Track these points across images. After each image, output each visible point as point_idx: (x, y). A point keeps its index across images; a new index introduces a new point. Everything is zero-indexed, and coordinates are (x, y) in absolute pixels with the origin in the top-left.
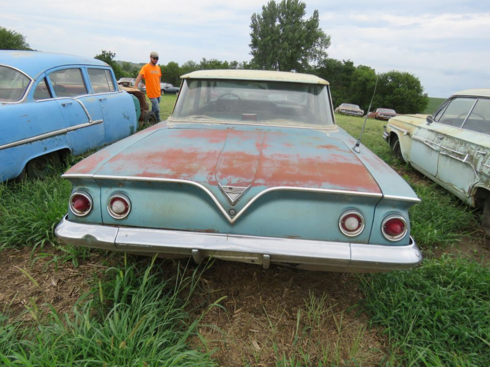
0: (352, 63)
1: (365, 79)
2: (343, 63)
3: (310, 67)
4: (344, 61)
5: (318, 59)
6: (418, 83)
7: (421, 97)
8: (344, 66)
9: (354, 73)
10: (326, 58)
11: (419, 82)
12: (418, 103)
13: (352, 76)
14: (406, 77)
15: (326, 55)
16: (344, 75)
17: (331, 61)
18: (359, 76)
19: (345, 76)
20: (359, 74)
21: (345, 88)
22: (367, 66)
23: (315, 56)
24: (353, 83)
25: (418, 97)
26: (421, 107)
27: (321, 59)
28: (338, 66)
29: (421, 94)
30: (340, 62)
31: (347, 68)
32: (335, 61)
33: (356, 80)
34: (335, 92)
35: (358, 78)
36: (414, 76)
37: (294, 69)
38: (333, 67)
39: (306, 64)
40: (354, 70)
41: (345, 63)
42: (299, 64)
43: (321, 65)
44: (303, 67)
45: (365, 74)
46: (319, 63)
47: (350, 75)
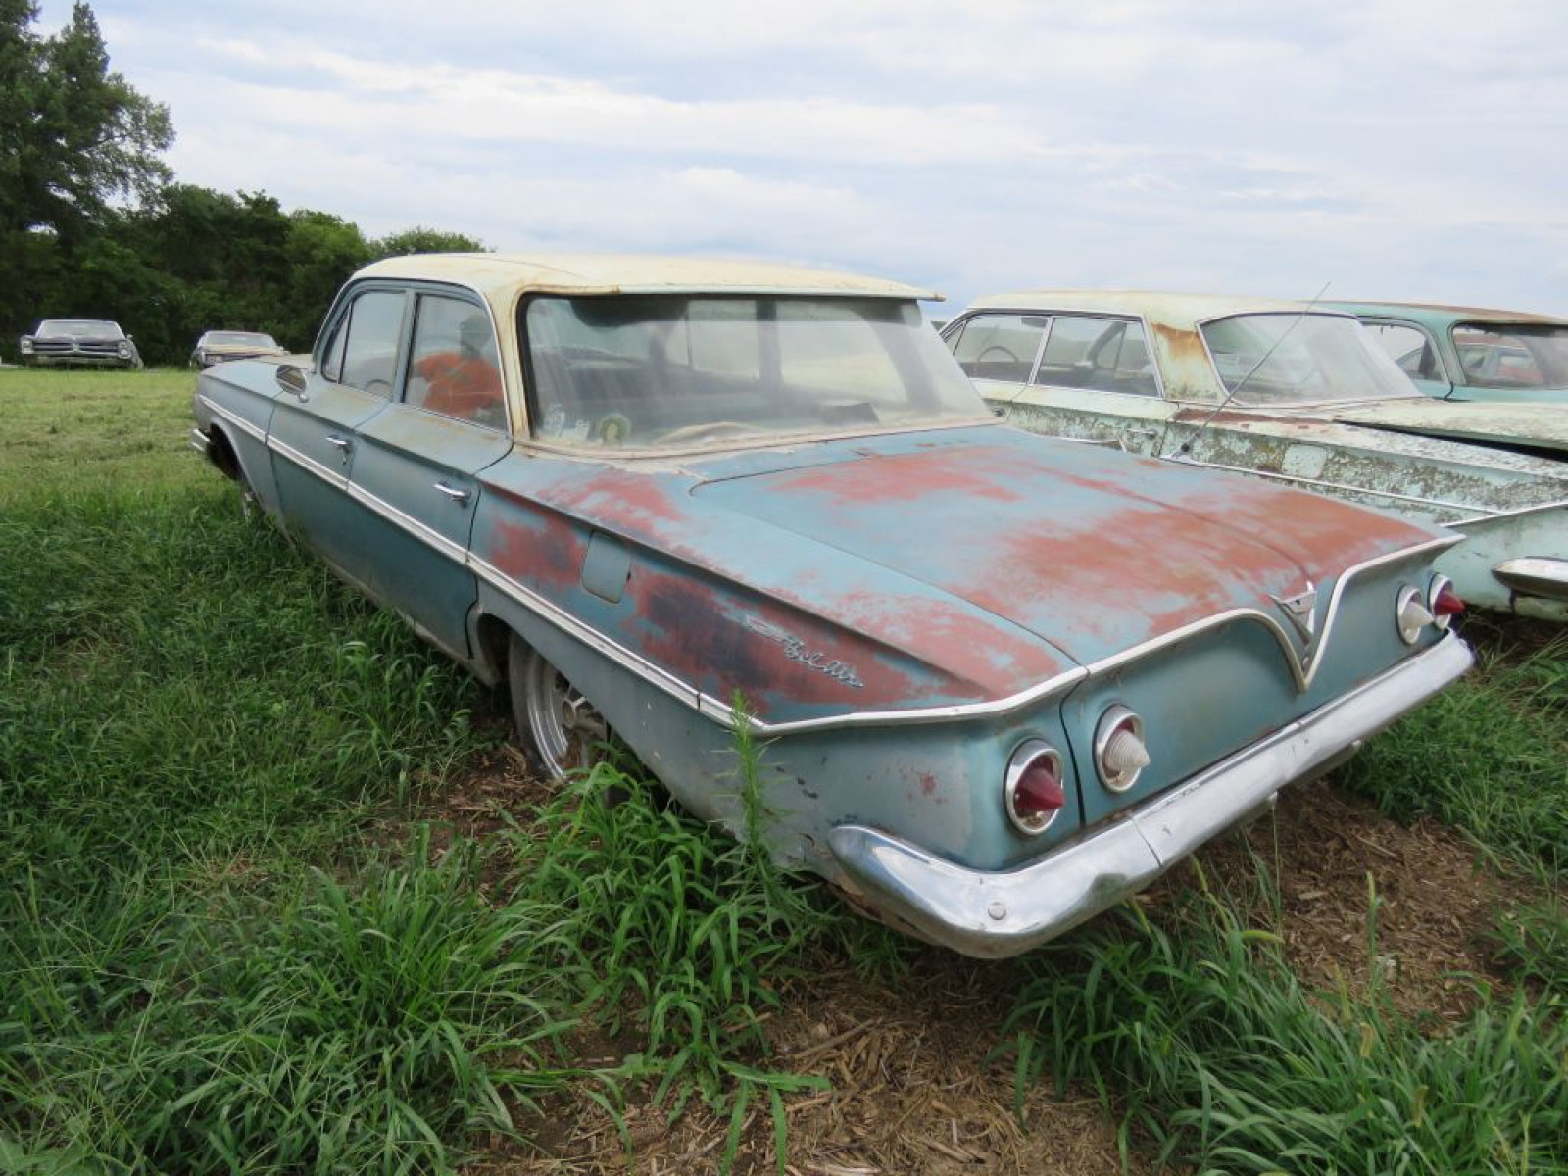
0: (273, 204)
1: (338, 257)
2: (239, 200)
3: (110, 215)
4: (244, 196)
5: (139, 187)
8: (249, 213)
9: (291, 236)
10: (171, 184)
13: (287, 246)
15: (167, 175)
16: (256, 242)
17: (190, 193)
18: (314, 246)
19: (263, 247)
20: (313, 240)
21: (272, 286)
22: (326, 212)
23: (123, 175)
24: (299, 271)
27: (149, 184)
28: (226, 212)
30: (226, 201)
31: (261, 220)
32: (207, 194)
33: (305, 257)
34: (243, 303)
35: (314, 252)
37: (46, 223)
38: (209, 216)
39: (97, 206)
40: (290, 228)
41: (248, 200)
42: (62, 202)
43: (157, 208)
44: (86, 213)
45: (333, 237)
46: (145, 200)
47: (280, 244)
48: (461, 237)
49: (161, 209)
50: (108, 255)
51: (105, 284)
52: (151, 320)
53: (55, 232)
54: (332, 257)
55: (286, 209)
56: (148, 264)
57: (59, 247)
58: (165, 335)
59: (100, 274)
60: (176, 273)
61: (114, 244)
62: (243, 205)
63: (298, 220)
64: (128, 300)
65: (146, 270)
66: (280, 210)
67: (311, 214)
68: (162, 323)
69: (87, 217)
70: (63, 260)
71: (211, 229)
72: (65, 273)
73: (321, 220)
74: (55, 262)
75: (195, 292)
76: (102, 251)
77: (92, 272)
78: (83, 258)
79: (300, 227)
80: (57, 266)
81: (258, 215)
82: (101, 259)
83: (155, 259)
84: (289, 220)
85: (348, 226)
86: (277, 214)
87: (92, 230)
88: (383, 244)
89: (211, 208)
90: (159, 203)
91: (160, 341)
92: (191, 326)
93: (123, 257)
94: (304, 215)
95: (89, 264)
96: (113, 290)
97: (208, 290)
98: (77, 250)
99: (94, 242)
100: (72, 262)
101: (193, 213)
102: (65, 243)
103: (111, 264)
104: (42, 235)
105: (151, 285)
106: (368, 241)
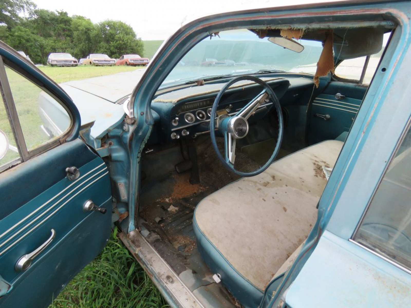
0: (66, 14)
1: (86, 29)
2: (56, 13)
3: (21, 19)
4: (58, 12)
5: (28, 10)
6: (131, 29)
7: (137, 41)
8: (60, 17)
9: (72, 23)
10: (37, 9)
11: (132, 29)
12: (137, 46)
13: (71, 26)
14: (121, 25)
15: (35, 6)
16: (62, 25)
17: (42, 11)
18: (79, 26)
19: (64, 27)
20: (78, 24)
21: (68, 38)
22: (81, 15)
23: (23, 7)
24: (75, 33)
25: (135, 41)
26: (140, 50)
27: (30, 9)
28: (53, 17)
29: (136, 38)
30: (52, 13)
31: (63, 18)
32: (47, 11)
33: (77, 29)
34: (61, 43)
35: (79, 28)
36: (126, 24)
37: (4, 22)
38: (48, 18)
39: (16, 16)
40: (71, 21)
41: (59, 13)
42: (7, 16)
43: (33, 16)
44: (14, 19)
45: (84, 23)
46: (30, 14)
47: (69, 26)
48: (120, 21)
49: (35, 17)
50: (21, 31)
51: (22, 39)
52: (36, 50)
53: (6, 25)
54: (84, 29)
55: (70, 15)
56: (33, 33)
57: (8, 29)
58: (40, 54)
59: (19, 36)
60: (41, 36)
61: (23, 27)
62: (58, 15)
63: (74, 18)
64: (29, 44)
65: (32, 35)
66: (68, 15)
67: (77, 16)
68: (39, 51)
69: (14, 20)
70: (9, 33)
71: (49, 22)
72: (10, 37)
73: (80, 18)
74: (7, 34)
75: (47, 41)
76: (20, 30)
77: (17, 36)
78: (15, 32)
79: (75, 20)
80: (8, 35)
81: (62, 17)
82: (20, 32)
83: (35, 31)
84: (71, 18)
85: (88, 19)
86: (67, 17)
87: (16, 24)
88: (98, 24)
89: (48, 15)
90: (34, 14)
91: (39, 56)
92: (47, 51)
93: (25, 32)
94: (75, 17)
95: (16, 34)
96: (24, 41)
97: (51, 40)
98: (13, 30)
99: (17, 27)
100: (11, 34)
101: (44, 17)
102: (9, 28)
103: (23, 34)
104: (3, 26)
105: (35, 39)
106: (94, 24)
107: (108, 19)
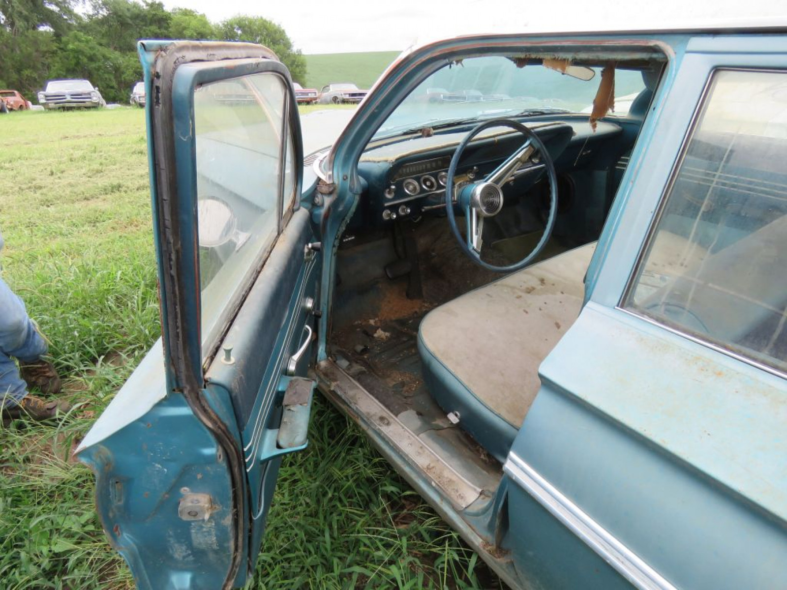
0: (160, 5)
1: (198, 33)
2: (143, 5)
3: (77, 17)
6: (282, 33)
7: (294, 55)
8: (149, 11)
9: (172, 23)
11: (284, 31)
12: (295, 66)
13: (170, 29)
14: (263, 24)
16: (154, 28)
18: (185, 28)
19: (158, 31)
20: (183, 25)
22: (189, 8)
25: (289, 55)
26: (300, 73)
28: (137, 11)
29: (292, 51)
30: (136, 5)
31: (155, 15)
33: (181, 35)
35: (185, 32)
36: (273, 22)
37: (47, 25)
38: (128, 14)
39: (70, 12)
40: (171, 19)
41: (147, 4)
42: (52, 12)
43: (101, 12)
44: (65, 17)
45: (194, 23)
46: (95, 7)
47: (166, 29)
48: (262, 18)
49: (104, 12)
50: (80, 41)
51: (80, 57)
52: (106, 76)
53: (52, 30)
54: (195, 34)
55: (168, 8)
56: (101, 45)
57: (55, 38)
58: (114, 83)
59: (77, 52)
60: (115, 49)
61: (82, 34)
62: (145, 7)
63: (175, 13)
64: (93, 65)
65: (100, 48)
66: (165, 8)
67: (181, 10)
68: (112, 77)
69: (66, 19)
70: (58, 45)
71: (130, 21)
72: (59, 52)
73: (186, 13)
74: (54, 47)
75: (127, 58)
76: (76, 38)
77: (73, 50)
78: (67, 43)
79: (176, 18)
80: (55, 48)
81: (154, 12)
82: (77, 43)
83: (104, 41)
84: (170, 14)
85: (201, 16)
86: (163, 11)
87: (70, 27)
88: (221, 25)
89: (128, 10)
90: (102, 8)
91: (112, 87)
92: (127, 78)
93: (87, 42)
94: (178, 11)
95: (71, 46)
96: (85, 60)
97: (133, 57)
98: (64, 39)
99: (71, 34)
100: (62, 46)
101: (120, 13)
102: (58, 36)
103: (82, 46)
104: (46, 32)
105: (104, 56)
106: (212, 23)
107: (239, 14)
